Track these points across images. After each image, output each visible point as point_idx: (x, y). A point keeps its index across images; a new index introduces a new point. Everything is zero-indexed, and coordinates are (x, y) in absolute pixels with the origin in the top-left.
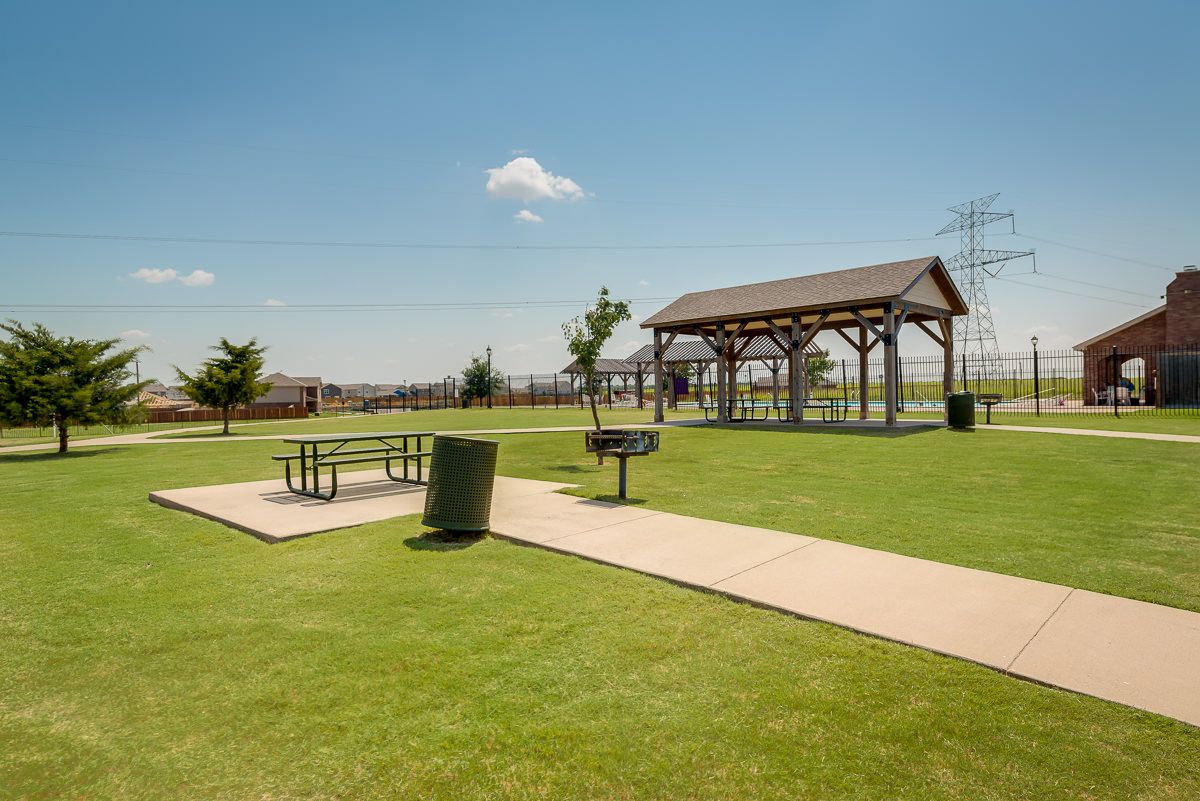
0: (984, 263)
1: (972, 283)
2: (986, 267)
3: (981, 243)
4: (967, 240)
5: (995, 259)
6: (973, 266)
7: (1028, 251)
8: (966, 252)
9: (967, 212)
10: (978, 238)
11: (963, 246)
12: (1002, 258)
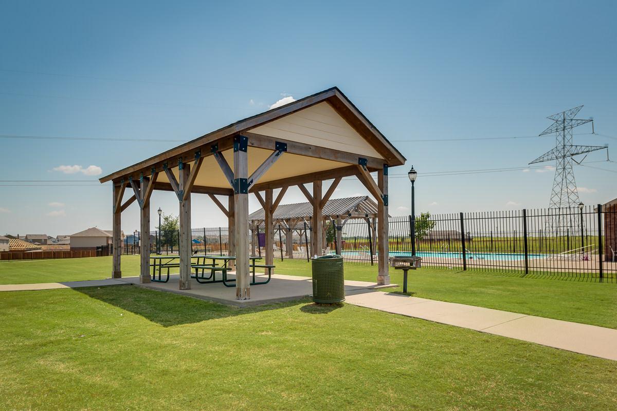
0: (572, 155)
1: (564, 168)
2: (574, 157)
3: (571, 141)
4: (560, 138)
5: (580, 151)
6: (564, 156)
7: (603, 146)
8: (560, 147)
9: (561, 119)
10: (568, 137)
11: (558, 143)
12: (585, 150)
